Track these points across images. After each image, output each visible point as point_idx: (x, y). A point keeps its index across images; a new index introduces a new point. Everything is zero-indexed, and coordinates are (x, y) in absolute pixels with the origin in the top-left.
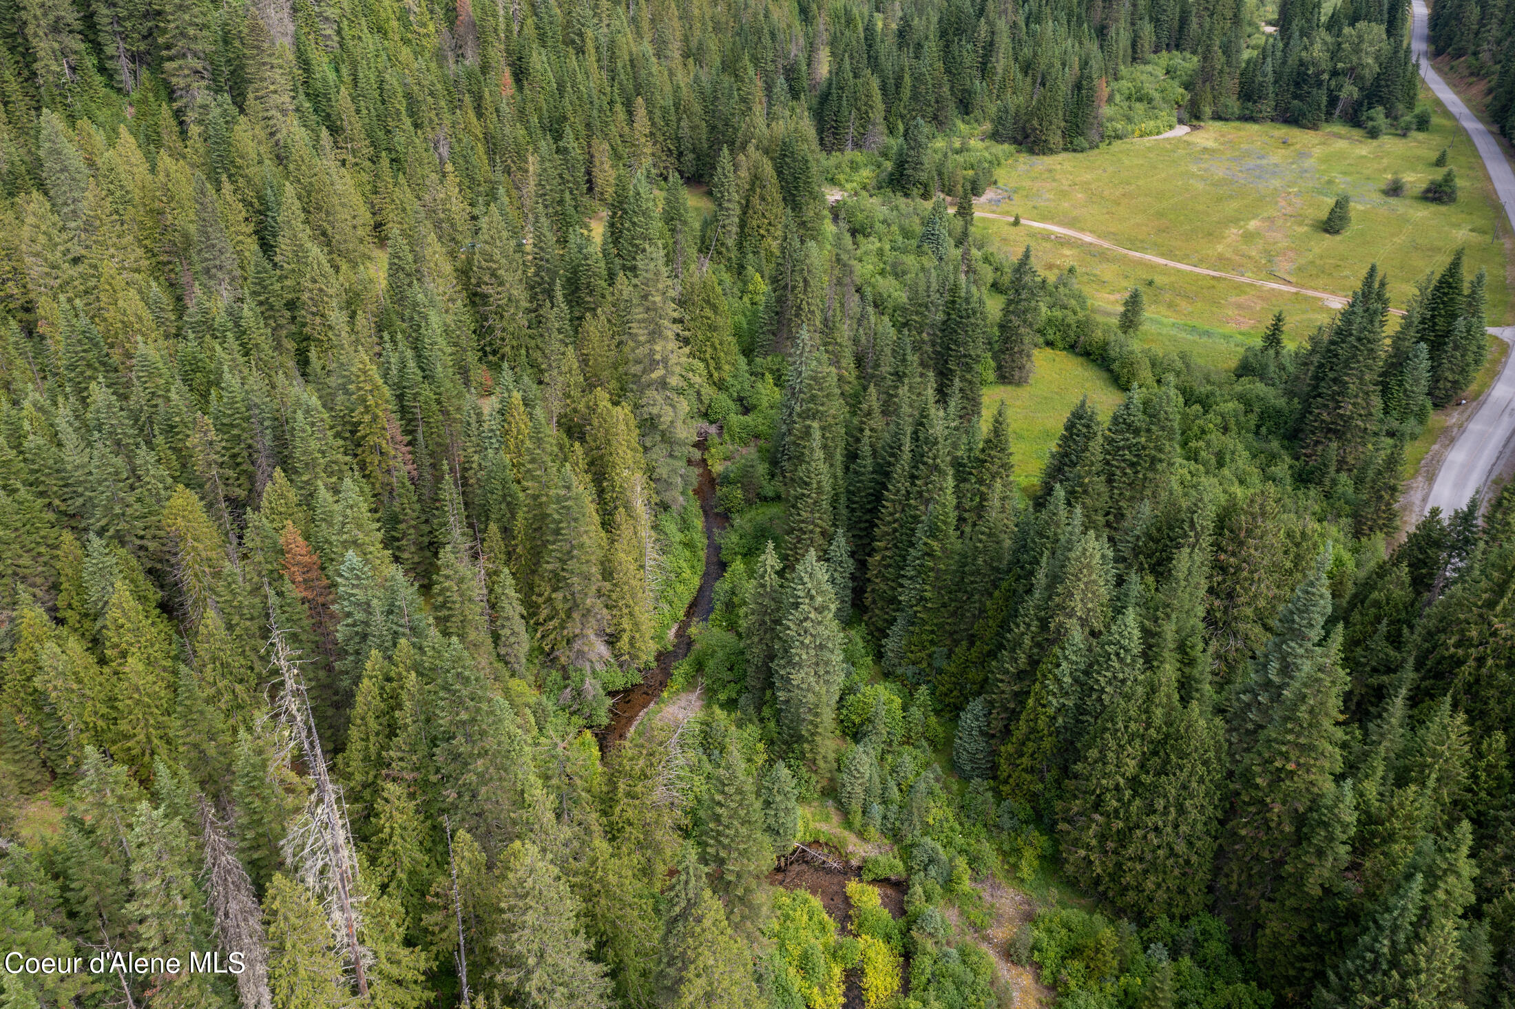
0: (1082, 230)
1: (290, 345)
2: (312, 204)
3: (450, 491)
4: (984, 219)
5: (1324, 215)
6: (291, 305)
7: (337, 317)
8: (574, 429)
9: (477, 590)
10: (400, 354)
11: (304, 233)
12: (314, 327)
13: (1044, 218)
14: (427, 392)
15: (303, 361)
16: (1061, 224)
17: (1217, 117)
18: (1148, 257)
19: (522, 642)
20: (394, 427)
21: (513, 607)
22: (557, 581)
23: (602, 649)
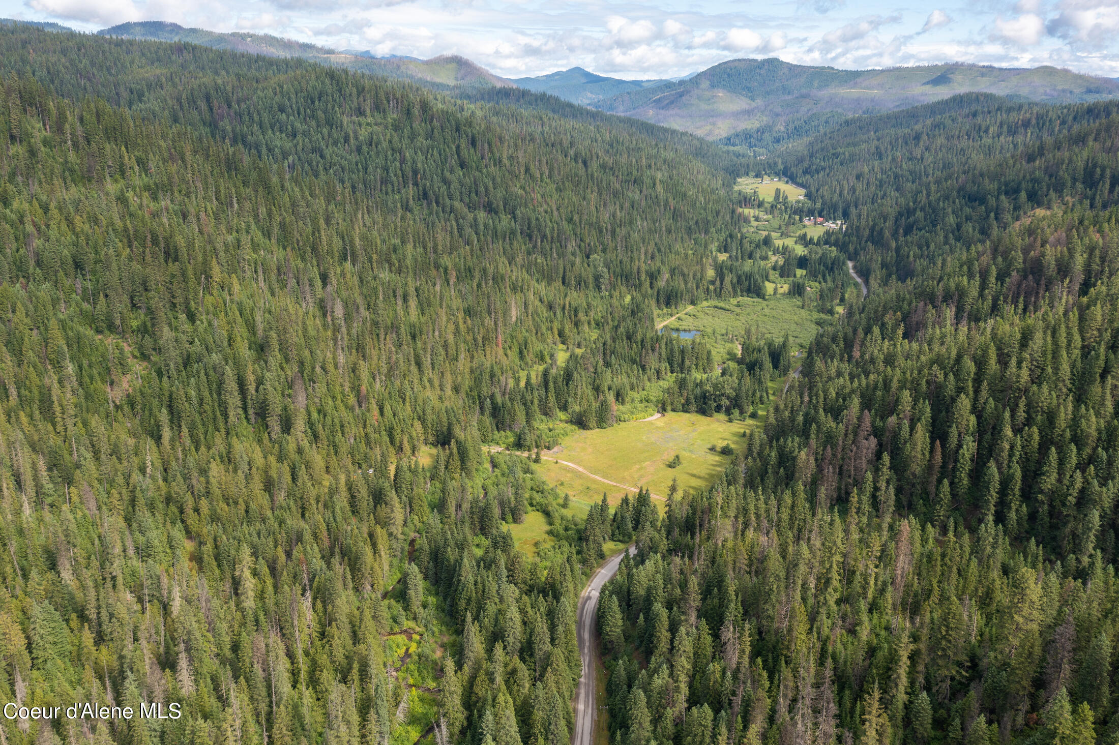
0: (580, 466)
1: (300, 510)
2: (308, 466)
3: (337, 549)
4: (546, 461)
5: (671, 459)
6: (301, 498)
7: (313, 502)
8: (371, 535)
9: (341, 571)
10: (328, 514)
11: (306, 478)
12: (307, 505)
13: (570, 461)
14: (334, 525)
15: (303, 515)
16: (574, 463)
17: (673, 410)
18: (597, 477)
19: (351, 585)
20: (325, 533)
21: (349, 576)
22: (359, 570)
23: (369, 587)
